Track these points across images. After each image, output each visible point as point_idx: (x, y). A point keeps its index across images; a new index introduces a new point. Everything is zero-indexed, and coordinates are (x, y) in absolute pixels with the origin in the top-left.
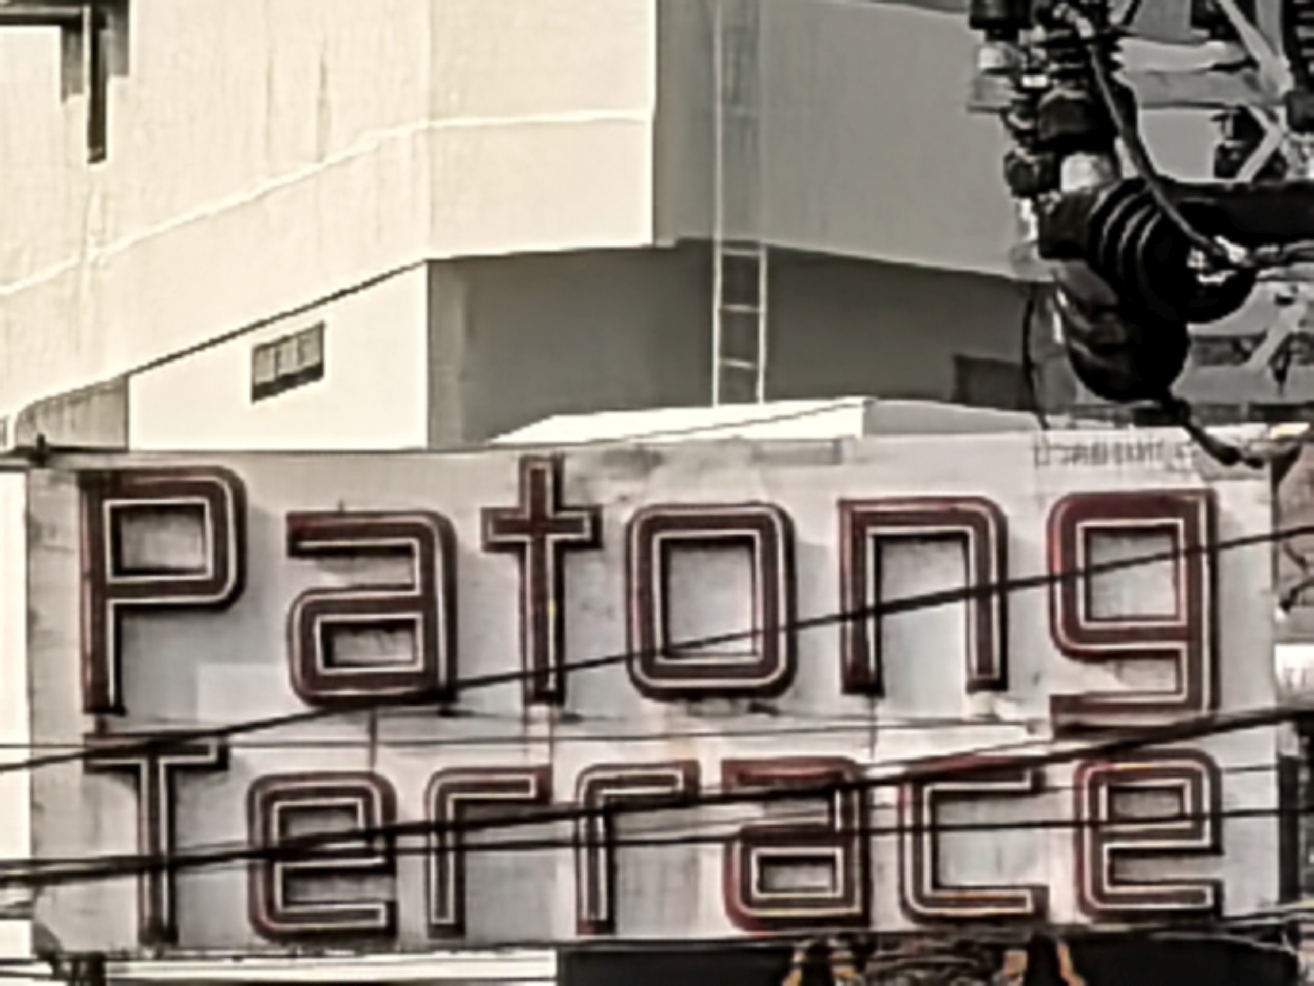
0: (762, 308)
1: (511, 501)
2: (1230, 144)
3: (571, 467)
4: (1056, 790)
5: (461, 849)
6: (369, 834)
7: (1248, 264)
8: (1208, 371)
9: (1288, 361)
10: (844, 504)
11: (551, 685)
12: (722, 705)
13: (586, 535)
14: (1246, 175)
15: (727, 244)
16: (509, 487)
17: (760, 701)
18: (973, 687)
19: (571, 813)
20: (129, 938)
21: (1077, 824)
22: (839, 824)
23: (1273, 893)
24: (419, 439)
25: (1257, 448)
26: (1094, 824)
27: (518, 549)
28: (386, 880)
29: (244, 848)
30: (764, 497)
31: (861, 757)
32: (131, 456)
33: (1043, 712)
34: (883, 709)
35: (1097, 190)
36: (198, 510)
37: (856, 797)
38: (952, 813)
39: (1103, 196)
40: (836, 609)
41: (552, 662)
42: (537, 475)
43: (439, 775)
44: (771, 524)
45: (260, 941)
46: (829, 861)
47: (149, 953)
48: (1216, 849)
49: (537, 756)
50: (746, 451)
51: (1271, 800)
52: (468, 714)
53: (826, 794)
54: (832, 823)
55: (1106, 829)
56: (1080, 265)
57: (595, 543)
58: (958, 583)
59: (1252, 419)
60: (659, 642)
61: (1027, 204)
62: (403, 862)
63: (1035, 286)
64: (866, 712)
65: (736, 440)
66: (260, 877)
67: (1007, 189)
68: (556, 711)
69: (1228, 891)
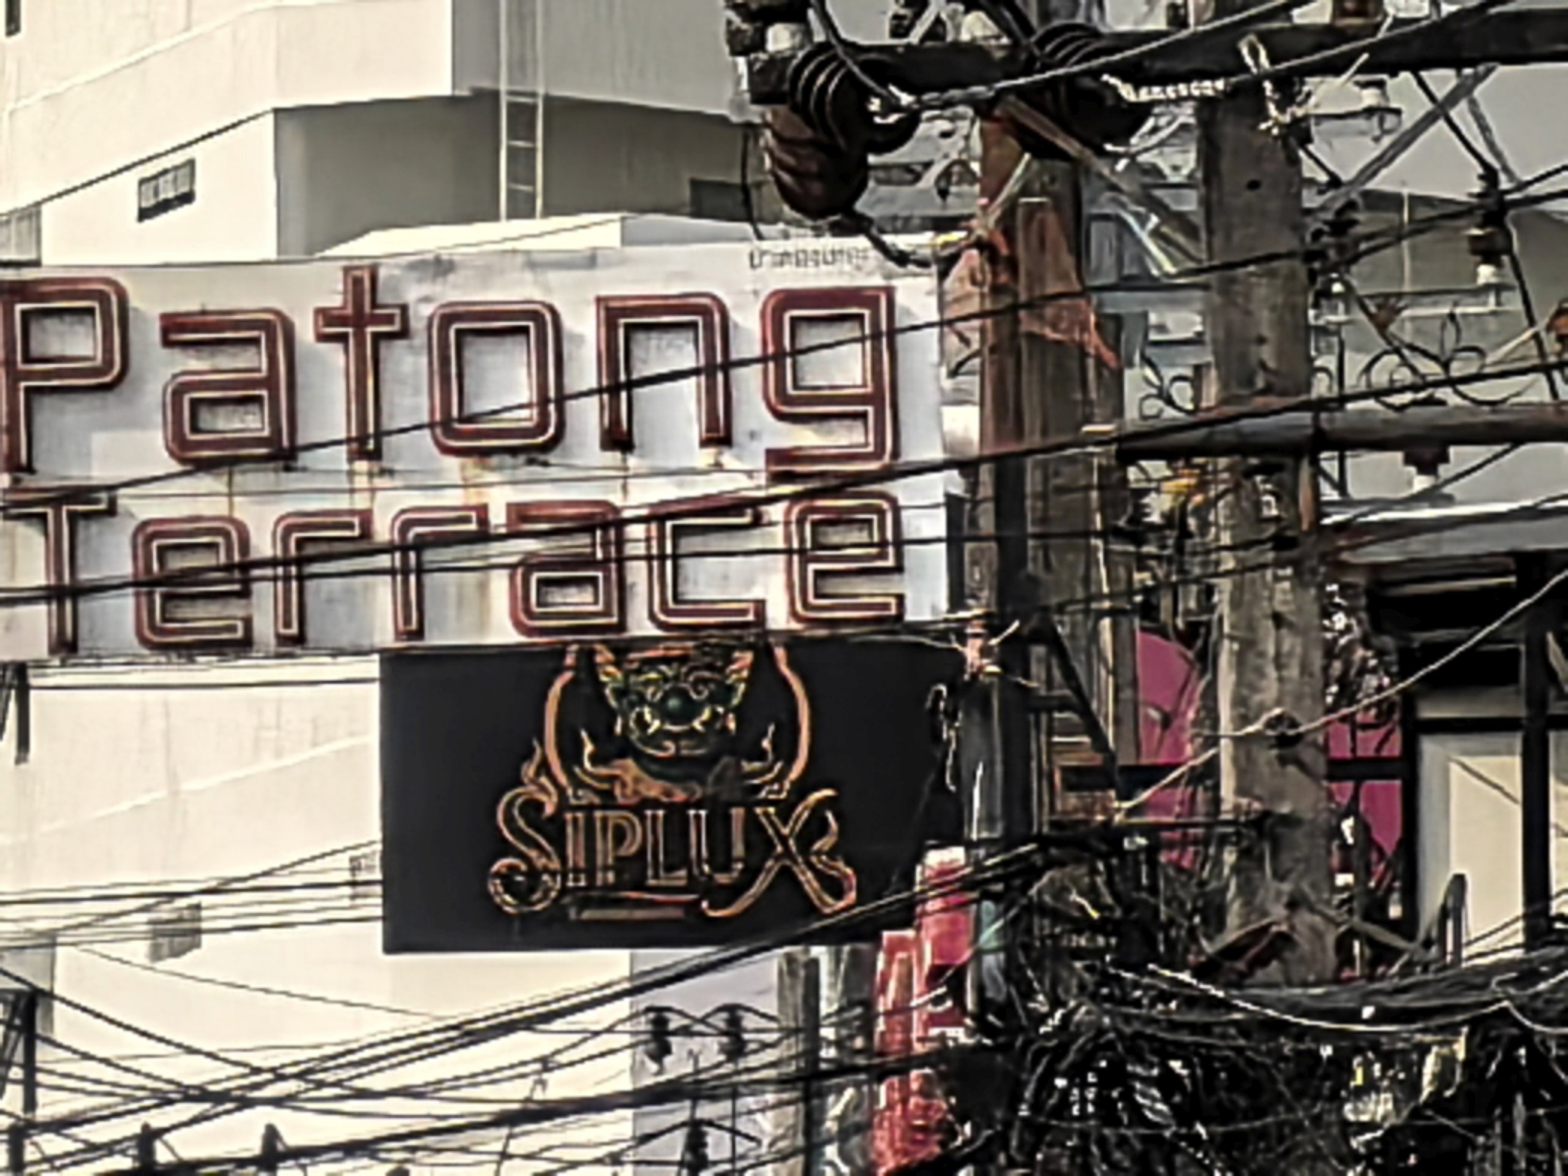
0: (539, 144)
1: (335, 301)
2: (903, 12)
3: (383, 273)
4: (771, 524)
5: (301, 578)
6: (229, 567)
7: (916, 106)
8: (885, 190)
9: (949, 183)
10: (599, 300)
11: (371, 445)
12: (508, 460)
13: (396, 327)
14: (914, 38)
15: (512, 93)
16: (336, 292)
17: (535, 455)
18: (705, 443)
19: (388, 549)
20: (41, 651)
21: (789, 552)
22: (599, 555)
23: (943, 604)
24: (270, 252)
25: (926, 252)
26: (802, 551)
27: (342, 338)
28: (243, 602)
29: (130, 579)
30: (538, 296)
31: (616, 499)
32: (42, 269)
33: (760, 463)
34: (633, 461)
35: (794, 49)
36: (90, 311)
37: (612, 534)
38: (689, 544)
39: (801, 54)
40: (593, 384)
41: (371, 429)
42: (358, 282)
43: (282, 518)
44: (542, 317)
45: (146, 652)
46: (593, 581)
47: (56, 662)
48: (899, 569)
49: (361, 502)
50: (520, 259)
51: (941, 530)
52: (304, 469)
53: (590, 530)
54: (594, 554)
55: (810, 553)
56: (782, 109)
57: (404, 333)
58: (689, 363)
59: (922, 229)
60: (455, 412)
61: (741, 61)
62: (256, 587)
63: (749, 125)
64: (619, 463)
65: (514, 252)
66: (144, 600)
67: (726, 49)
68: (376, 466)
69: (909, 603)
